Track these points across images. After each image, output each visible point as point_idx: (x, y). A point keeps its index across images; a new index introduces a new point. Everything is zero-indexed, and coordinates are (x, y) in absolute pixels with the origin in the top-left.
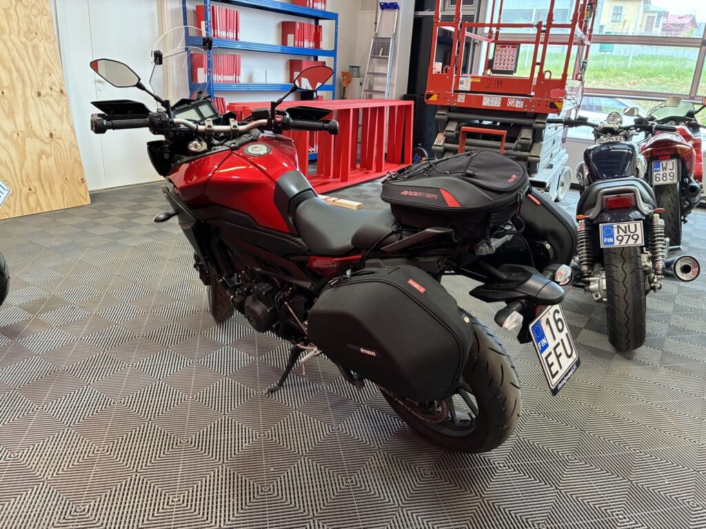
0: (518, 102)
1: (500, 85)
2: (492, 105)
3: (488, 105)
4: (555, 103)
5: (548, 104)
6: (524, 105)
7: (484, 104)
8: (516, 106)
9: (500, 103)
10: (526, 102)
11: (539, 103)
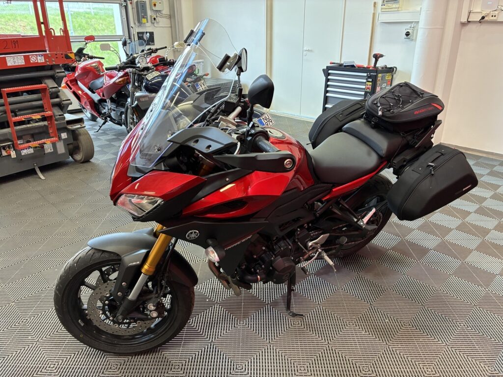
0: (39, 58)
1: (16, 44)
2: (17, 64)
3: (13, 64)
4: (69, 54)
5: (63, 56)
6: (45, 59)
7: (9, 64)
8: (39, 62)
9: (23, 61)
10: (46, 56)
11: (57, 56)
